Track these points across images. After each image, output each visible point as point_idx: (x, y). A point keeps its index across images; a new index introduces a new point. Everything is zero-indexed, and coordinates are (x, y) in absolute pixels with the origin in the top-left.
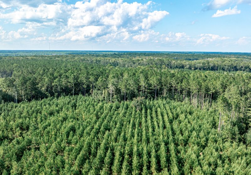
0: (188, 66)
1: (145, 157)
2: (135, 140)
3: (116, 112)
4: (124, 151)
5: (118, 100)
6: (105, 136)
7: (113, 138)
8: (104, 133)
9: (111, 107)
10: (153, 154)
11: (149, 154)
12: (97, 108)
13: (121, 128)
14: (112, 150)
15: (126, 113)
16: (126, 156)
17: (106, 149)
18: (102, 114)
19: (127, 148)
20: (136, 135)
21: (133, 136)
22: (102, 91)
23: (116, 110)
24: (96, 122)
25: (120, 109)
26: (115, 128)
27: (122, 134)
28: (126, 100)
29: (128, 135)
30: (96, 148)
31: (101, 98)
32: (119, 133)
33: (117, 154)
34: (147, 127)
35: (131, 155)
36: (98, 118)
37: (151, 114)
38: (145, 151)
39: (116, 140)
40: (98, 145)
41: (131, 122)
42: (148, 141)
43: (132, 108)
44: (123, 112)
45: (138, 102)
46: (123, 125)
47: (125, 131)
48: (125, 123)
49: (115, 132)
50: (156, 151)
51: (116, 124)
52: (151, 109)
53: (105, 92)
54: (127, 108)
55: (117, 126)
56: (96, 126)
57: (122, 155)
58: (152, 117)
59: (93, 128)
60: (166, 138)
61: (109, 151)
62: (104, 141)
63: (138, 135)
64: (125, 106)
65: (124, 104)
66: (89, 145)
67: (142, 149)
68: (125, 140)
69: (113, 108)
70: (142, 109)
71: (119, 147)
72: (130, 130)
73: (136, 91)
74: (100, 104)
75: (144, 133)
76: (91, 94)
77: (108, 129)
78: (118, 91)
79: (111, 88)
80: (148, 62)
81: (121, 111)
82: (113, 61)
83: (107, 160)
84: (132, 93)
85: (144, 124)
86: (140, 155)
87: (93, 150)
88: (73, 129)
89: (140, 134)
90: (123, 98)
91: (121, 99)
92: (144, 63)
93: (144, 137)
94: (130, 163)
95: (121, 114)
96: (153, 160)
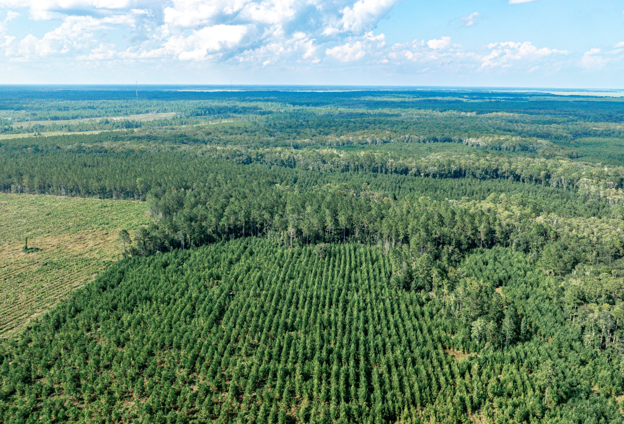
0: (414, 170)
1: (322, 299)
2: (315, 287)
3: (299, 260)
4: (307, 295)
5: (300, 245)
6: (291, 284)
7: (297, 286)
8: (289, 282)
9: (293, 254)
10: (328, 296)
11: (325, 297)
12: (278, 255)
13: (304, 277)
14: (298, 294)
15: (308, 261)
16: (308, 299)
17: (293, 294)
18: (284, 262)
19: (309, 293)
20: (316, 283)
21: (314, 284)
22: (281, 233)
23: (297, 258)
24: (280, 271)
25: (302, 256)
26: (298, 277)
27: (305, 282)
28: (309, 243)
29: (310, 283)
30: (285, 293)
31: (279, 240)
32: (302, 282)
33: (301, 297)
34: (327, 277)
35: (311, 298)
36: (281, 267)
37: (334, 261)
38: (322, 295)
39: (300, 287)
40: (286, 291)
41: (313, 271)
42: (326, 288)
43: (315, 255)
44: (305, 260)
45: (321, 249)
46: (305, 275)
47: (307, 280)
48: (307, 272)
49: (298, 281)
50: (330, 295)
51: (299, 274)
52: (335, 256)
53: (284, 234)
54: (310, 255)
55: (300, 275)
56: (281, 276)
57: (305, 298)
58: (334, 266)
59: (278, 278)
60: (341, 285)
61: (295, 295)
62: (290, 288)
63: (318, 283)
64: (307, 253)
65: (306, 250)
66: (279, 291)
67: (320, 293)
68: (307, 287)
69: (295, 255)
70: (325, 256)
71: (303, 292)
72: (312, 278)
73: (321, 232)
74: (280, 251)
75: (324, 281)
76: (264, 234)
77: (291, 278)
78: (299, 232)
79: (291, 230)
80: (348, 161)
81: (304, 259)
82: (287, 157)
83: (294, 300)
84: (316, 235)
85: (324, 274)
86: (318, 297)
87: (282, 293)
88: (261, 278)
89: (320, 283)
90: (305, 241)
91: (303, 242)
92: (341, 161)
93: (323, 284)
94: (311, 303)
95: (303, 263)
96: (327, 300)
